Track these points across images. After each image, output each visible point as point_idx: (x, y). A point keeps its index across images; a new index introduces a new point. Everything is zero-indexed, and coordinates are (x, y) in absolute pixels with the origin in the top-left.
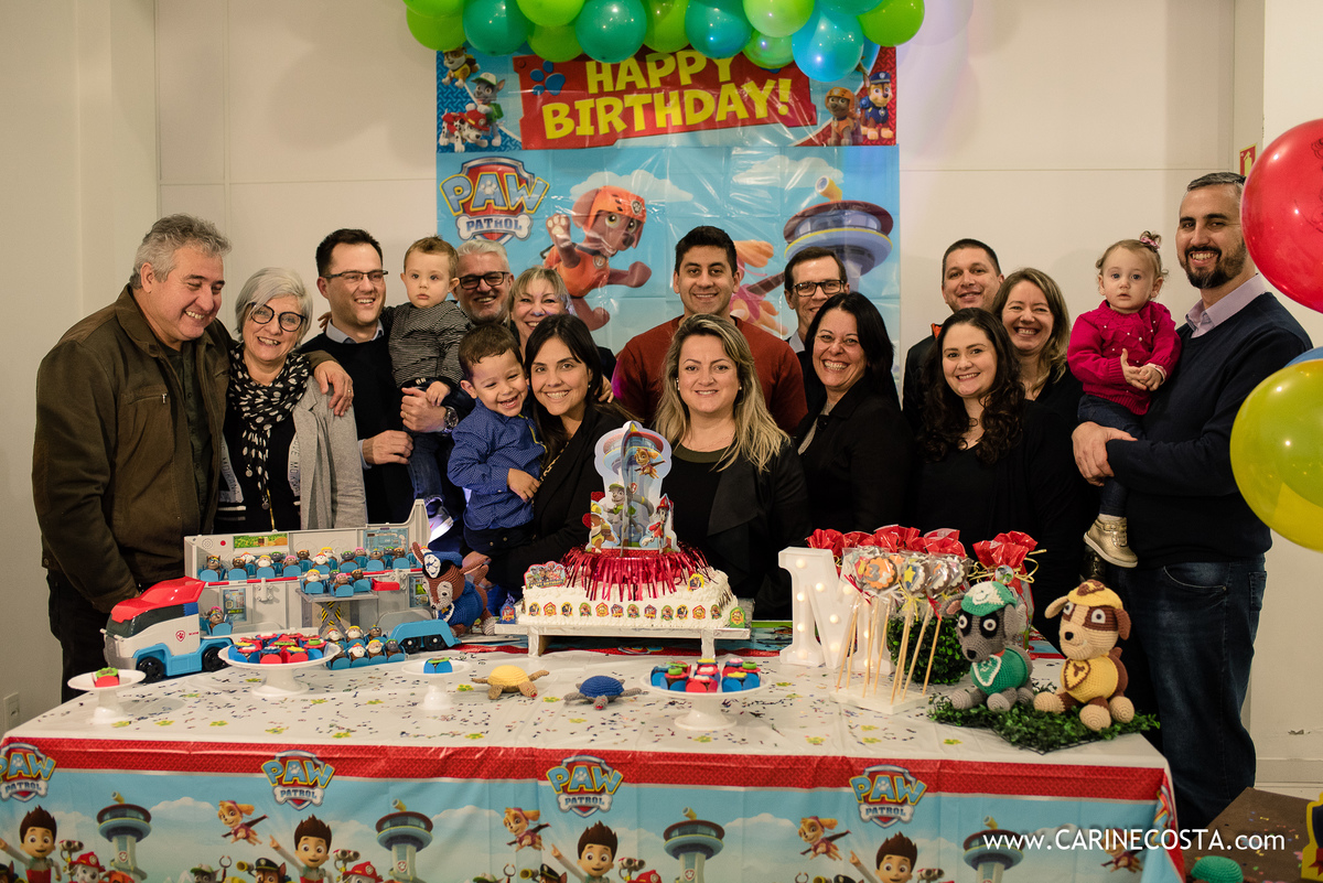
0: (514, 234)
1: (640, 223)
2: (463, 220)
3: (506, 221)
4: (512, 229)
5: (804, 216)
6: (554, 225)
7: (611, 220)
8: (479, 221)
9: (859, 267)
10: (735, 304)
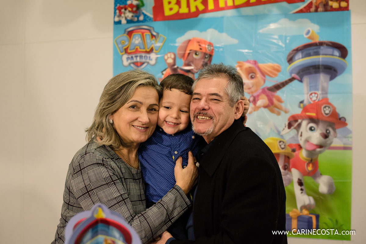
0: (148, 63)
1: (211, 56)
2: (125, 57)
3: (145, 56)
4: (148, 60)
5: (297, 50)
6: (168, 58)
7: (196, 54)
8: (132, 57)
9: (328, 77)
10: (260, 97)
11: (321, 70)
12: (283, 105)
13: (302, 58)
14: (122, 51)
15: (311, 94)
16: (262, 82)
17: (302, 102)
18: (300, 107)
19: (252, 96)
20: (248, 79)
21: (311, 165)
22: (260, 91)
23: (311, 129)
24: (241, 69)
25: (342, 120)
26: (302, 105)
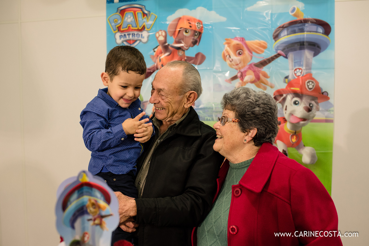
0: (140, 41)
1: (200, 33)
2: (118, 35)
3: (137, 34)
4: (140, 38)
5: (283, 27)
6: (159, 35)
7: (186, 32)
8: (125, 35)
9: (313, 53)
10: (247, 73)
11: (305, 46)
12: (268, 80)
13: (287, 35)
14: (115, 29)
15: (296, 70)
16: (250, 59)
17: (287, 77)
18: (285, 82)
19: (240, 72)
20: (236, 55)
21: (295, 137)
22: (247, 67)
23: (295, 103)
24: (229, 46)
25: (324, 94)
26: (287, 80)
